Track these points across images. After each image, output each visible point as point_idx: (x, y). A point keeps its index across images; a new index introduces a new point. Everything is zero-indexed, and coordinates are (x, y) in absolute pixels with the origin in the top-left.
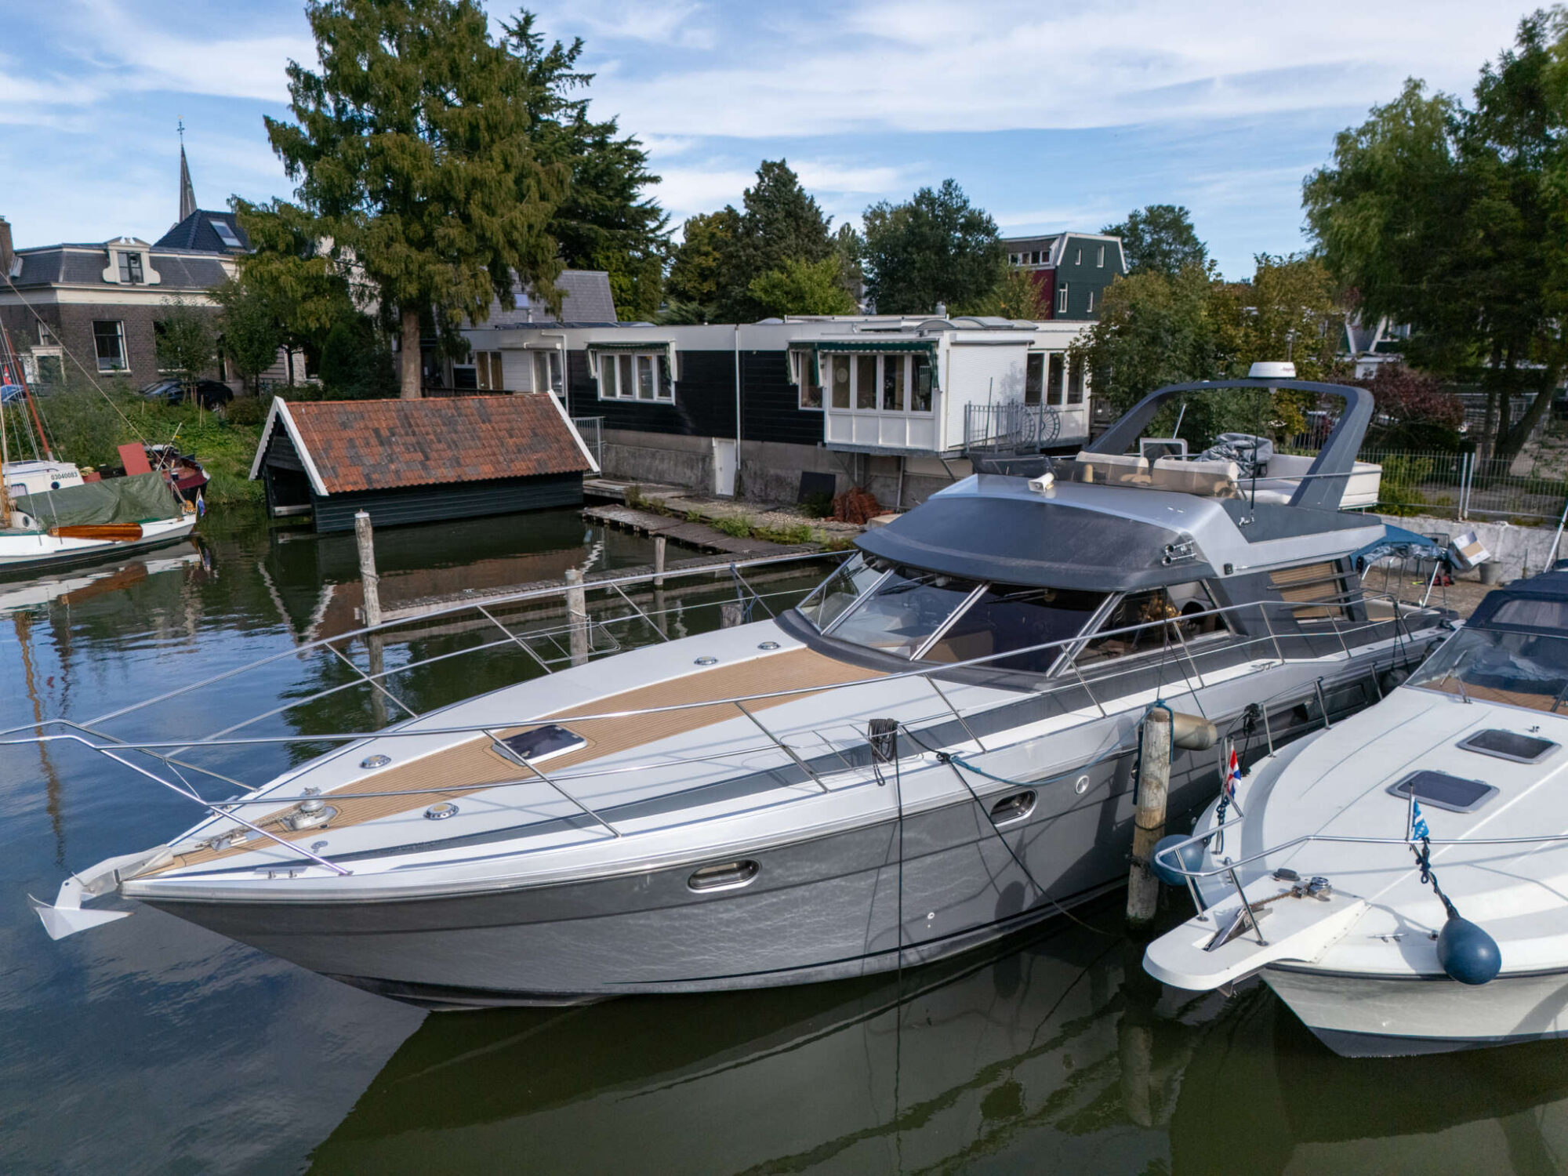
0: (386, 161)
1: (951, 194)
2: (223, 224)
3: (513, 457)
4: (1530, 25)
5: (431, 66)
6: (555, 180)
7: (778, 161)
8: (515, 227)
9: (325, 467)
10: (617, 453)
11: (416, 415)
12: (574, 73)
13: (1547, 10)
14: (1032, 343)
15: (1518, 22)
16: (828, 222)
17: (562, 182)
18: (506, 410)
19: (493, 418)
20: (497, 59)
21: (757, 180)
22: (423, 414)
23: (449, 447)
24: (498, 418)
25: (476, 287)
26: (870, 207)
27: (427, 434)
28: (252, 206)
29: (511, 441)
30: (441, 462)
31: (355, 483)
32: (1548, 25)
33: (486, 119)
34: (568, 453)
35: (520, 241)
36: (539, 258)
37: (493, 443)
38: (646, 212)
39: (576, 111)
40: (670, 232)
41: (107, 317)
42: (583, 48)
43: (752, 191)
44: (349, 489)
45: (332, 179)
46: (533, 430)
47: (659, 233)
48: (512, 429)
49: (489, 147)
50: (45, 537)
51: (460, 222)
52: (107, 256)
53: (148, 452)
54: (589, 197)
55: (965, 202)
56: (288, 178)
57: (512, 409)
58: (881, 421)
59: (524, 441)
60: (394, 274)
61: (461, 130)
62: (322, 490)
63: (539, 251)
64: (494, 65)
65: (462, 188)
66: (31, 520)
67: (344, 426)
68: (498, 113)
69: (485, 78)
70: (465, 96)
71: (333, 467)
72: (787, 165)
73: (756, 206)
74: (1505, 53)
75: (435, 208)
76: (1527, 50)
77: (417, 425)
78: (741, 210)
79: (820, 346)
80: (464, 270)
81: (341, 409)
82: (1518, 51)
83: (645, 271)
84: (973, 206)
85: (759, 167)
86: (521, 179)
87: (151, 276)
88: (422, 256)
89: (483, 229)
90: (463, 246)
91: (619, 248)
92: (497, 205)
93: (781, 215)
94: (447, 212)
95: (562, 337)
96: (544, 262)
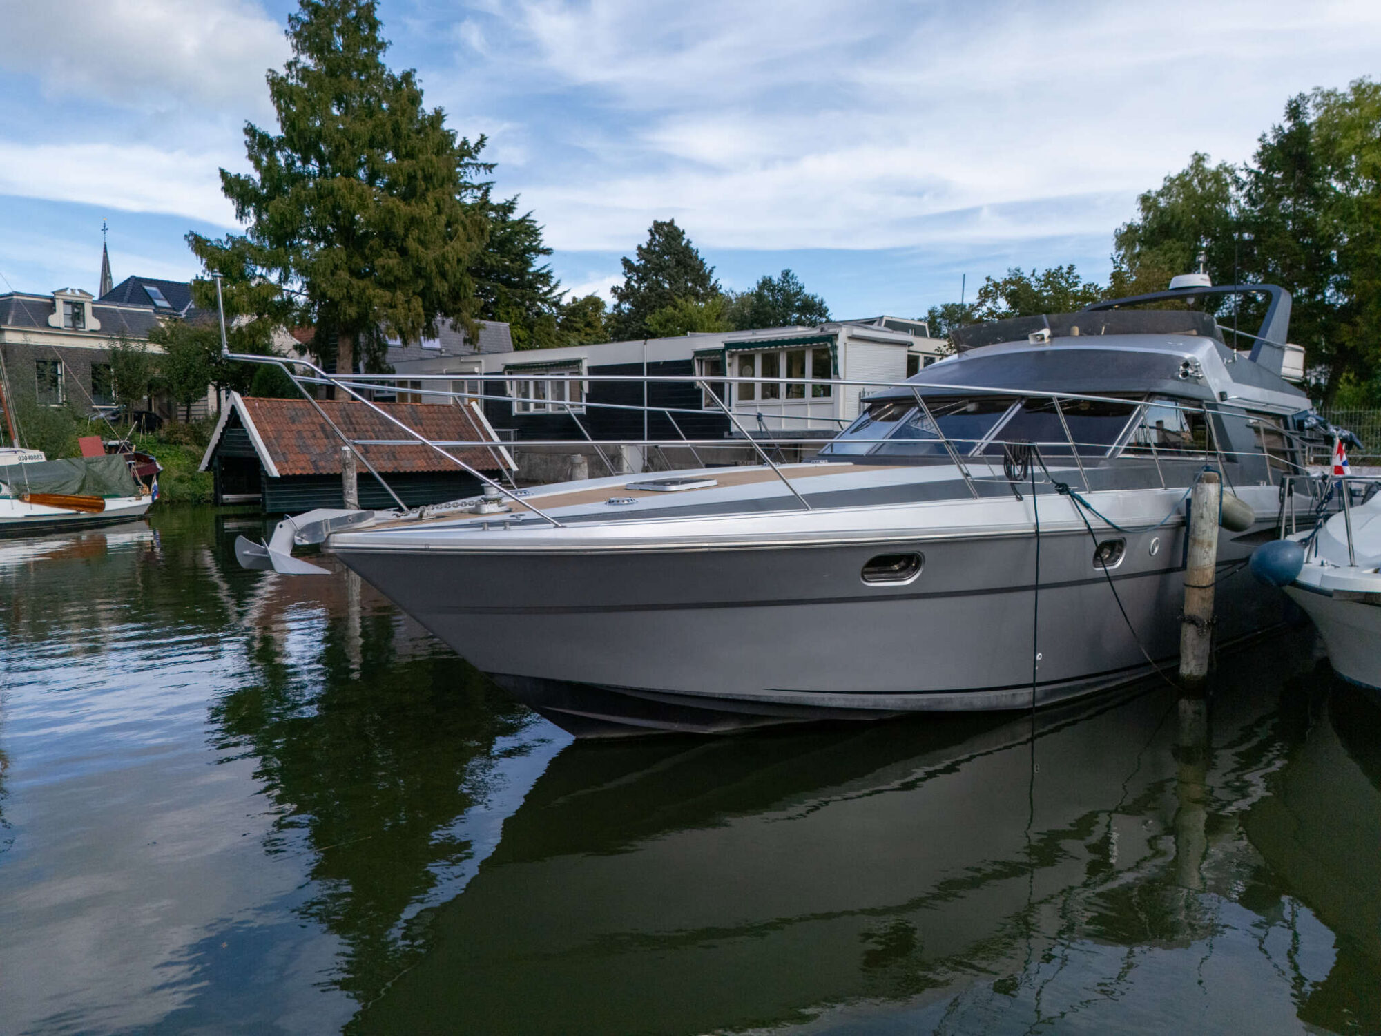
0: (335, 200)
1: (788, 282)
2: (154, 289)
4: (1294, 105)
5: (376, 126)
7: (668, 221)
8: (448, 261)
9: (276, 453)
10: (530, 460)
11: (356, 415)
12: (479, 162)
13: (1308, 92)
14: (911, 344)
15: (1285, 103)
16: (711, 271)
17: (482, 231)
18: (435, 416)
19: (424, 422)
20: (432, 124)
21: (649, 237)
22: (363, 414)
24: (428, 422)
25: (410, 310)
27: (367, 431)
28: (208, 241)
30: (379, 455)
31: (303, 468)
32: (1309, 105)
33: (423, 170)
34: (490, 455)
35: (450, 274)
36: (462, 295)
38: (541, 275)
39: (482, 192)
40: (561, 295)
41: (49, 357)
42: (487, 142)
43: (645, 246)
44: (298, 472)
45: (285, 215)
46: (459, 433)
47: (549, 296)
48: (441, 432)
49: (424, 193)
50: (16, 502)
51: (397, 254)
52: (54, 304)
53: (105, 446)
54: (493, 258)
55: (800, 288)
56: (240, 221)
57: (440, 416)
58: (784, 408)
60: (337, 298)
61: (401, 178)
62: (274, 471)
63: (462, 287)
64: (429, 130)
65: (402, 225)
66: (4, 487)
67: (293, 420)
68: (433, 167)
69: (421, 139)
70: (404, 153)
71: (284, 454)
72: (676, 224)
73: (649, 257)
74: (1277, 127)
75: (375, 243)
76: (1294, 125)
77: (358, 424)
78: (635, 261)
79: (729, 346)
80: (400, 296)
81: (290, 406)
82: (1287, 125)
83: (541, 324)
84: (807, 291)
85: (651, 225)
86: (449, 224)
87: (92, 323)
88: (362, 284)
89: (419, 260)
90: (400, 275)
91: (519, 305)
92: (430, 242)
93: (672, 263)
94: (386, 246)
95: (480, 362)
96: (465, 298)
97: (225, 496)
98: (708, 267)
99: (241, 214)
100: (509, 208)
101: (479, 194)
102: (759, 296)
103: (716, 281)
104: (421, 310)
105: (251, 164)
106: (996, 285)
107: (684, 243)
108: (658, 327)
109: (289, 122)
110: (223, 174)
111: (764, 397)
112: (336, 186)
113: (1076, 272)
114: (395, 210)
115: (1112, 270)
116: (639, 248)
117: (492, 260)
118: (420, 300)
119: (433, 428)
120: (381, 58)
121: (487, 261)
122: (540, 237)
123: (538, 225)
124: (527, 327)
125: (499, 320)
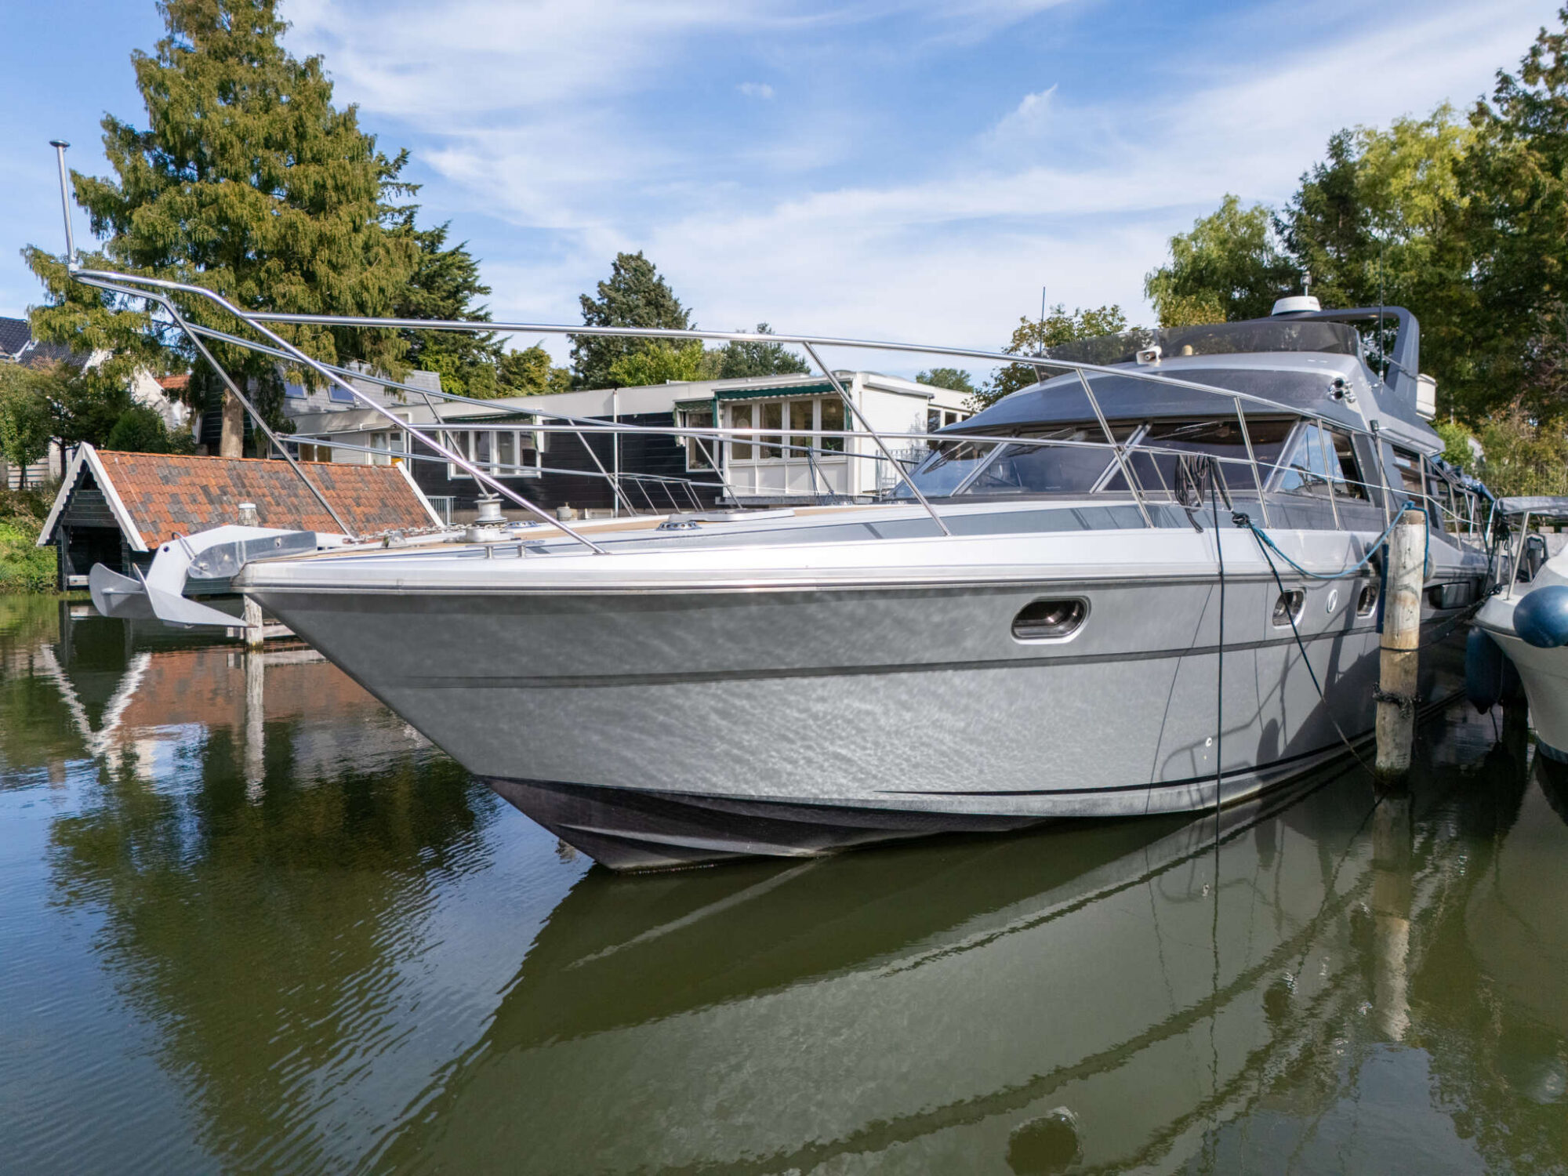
0: (221, 210)
3: (362, 525)
4: (1337, 141)
5: (274, 121)
6: (402, 253)
7: (635, 254)
8: (367, 289)
9: (144, 521)
11: (250, 475)
12: (400, 181)
13: (1351, 129)
14: (931, 397)
15: (1328, 138)
16: (687, 314)
17: (410, 257)
18: (352, 478)
19: (337, 485)
20: (344, 125)
21: (612, 272)
22: (258, 475)
23: (290, 511)
24: (343, 486)
25: (318, 349)
27: (264, 496)
28: (52, 257)
29: (358, 510)
32: (1353, 141)
33: (334, 177)
35: (370, 304)
37: (339, 510)
38: (477, 318)
39: (404, 217)
40: (502, 342)
42: (409, 158)
43: (607, 282)
45: (154, 227)
46: (382, 500)
48: (359, 498)
49: (335, 208)
51: (302, 280)
55: (779, 345)
56: (94, 236)
57: (359, 479)
58: (787, 469)
59: (372, 510)
61: (306, 188)
62: (141, 544)
64: (341, 130)
65: (308, 243)
67: (166, 480)
68: (347, 174)
69: (332, 141)
70: (309, 155)
71: (154, 523)
72: (644, 257)
73: (613, 294)
74: (1319, 165)
75: (274, 264)
76: (1337, 163)
77: (252, 486)
78: (595, 297)
79: (720, 394)
80: (306, 331)
81: (161, 462)
82: (1330, 164)
83: (478, 376)
84: (787, 349)
85: (614, 258)
86: (367, 248)
89: (329, 288)
90: (306, 305)
91: (450, 352)
92: (344, 266)
93: (642, 302)
94: (288, 269)
95: (407, 415)
96: (387, 337)
97: (72, 578)
98: (684, 308)
99: (97, 227)
100: (437, 237)
101: (401, 220)
103: (693, 326)
104: (333, 349)
105: (110, 164)
106: (1032, 327)
107: (655, 279)
108: (626, 377)
109: (162, 115)
110: (74, 175)
111: (763, 456)
112: (221, 192)
113: (1120, 314)
114: (299, 226)
116: (601, 284)
117: (419, 296)
118: (331, 336)
119: (349, 494)
120: (279, 41)
121: (413, 298)
122: (476, 273)
123: (473, 259)
124: (461, 378)
125: (426, 369)
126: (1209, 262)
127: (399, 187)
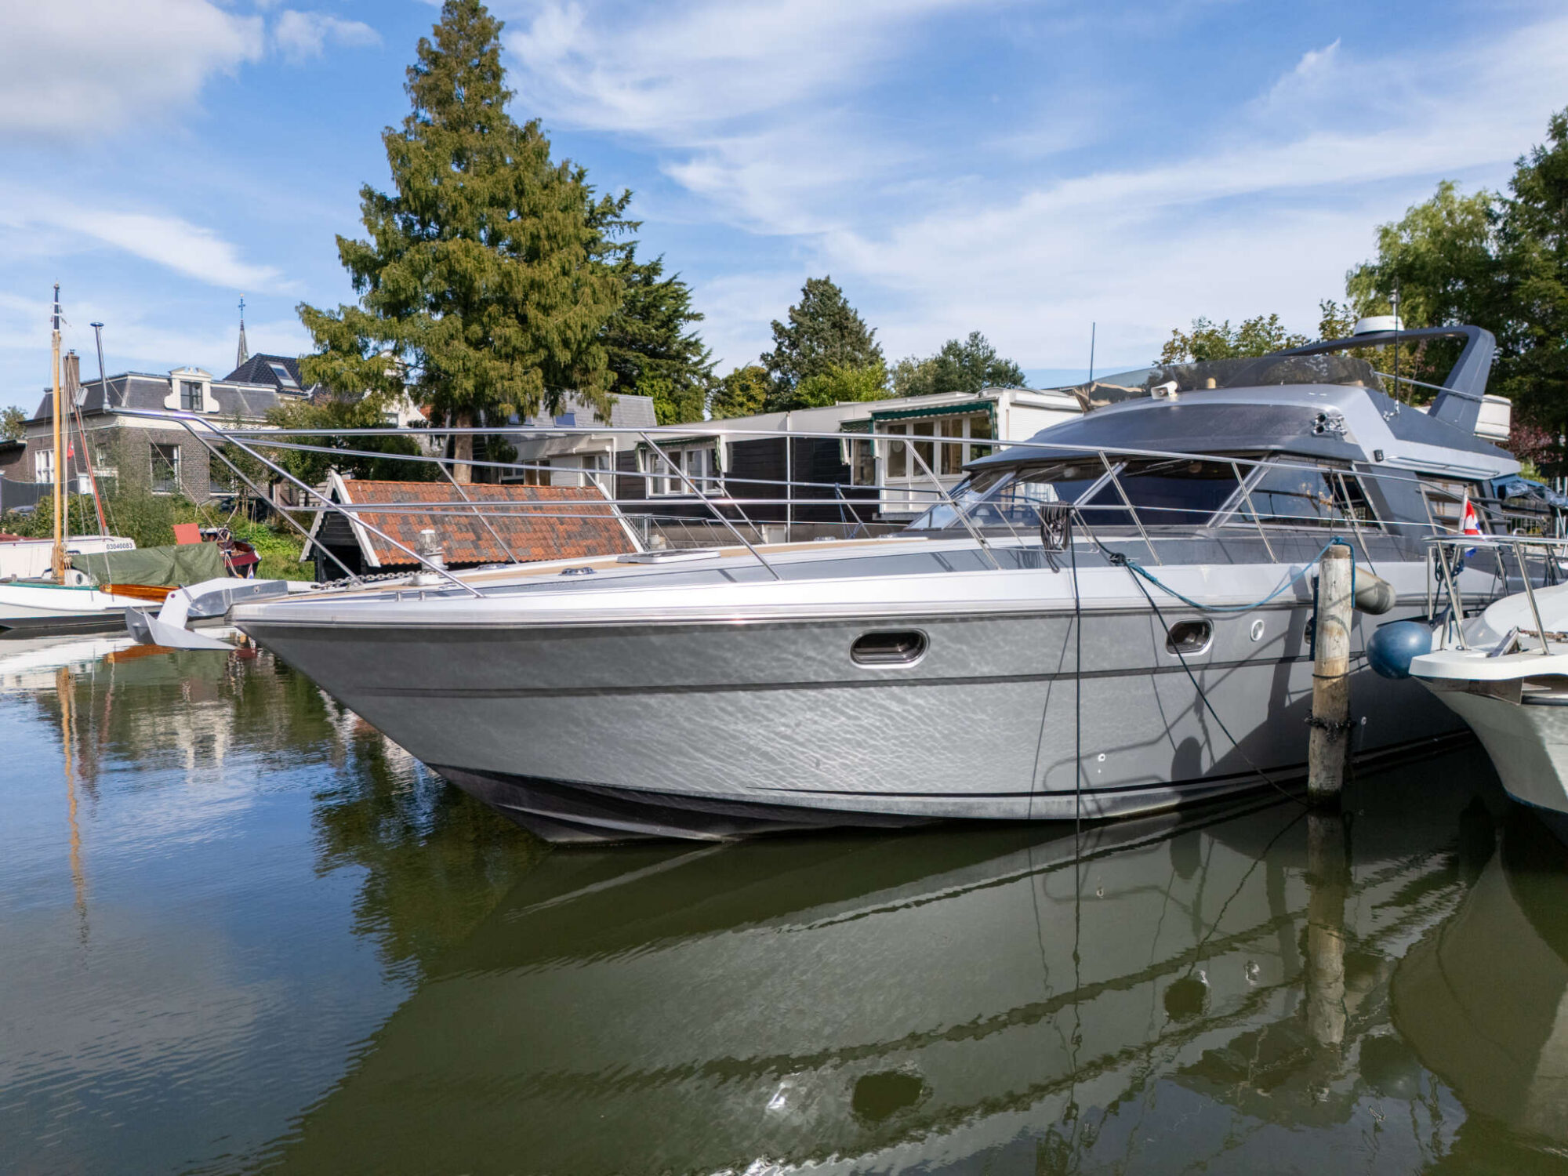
0: (450, 265)
1: (977, 345)
2: (281, 367)
3: (563, 541)
4: (1560, 120)
5: (498, 182)
6: (609, 291)
7: (823, 279)
8: (570, 328)
9: (378, 540)
12: (623, 220)
15: (1549, 118)
16: (872, 334)
17: (615, 294)
18: (557, 499)
20: (559, 178)
21: (802, 297)
22: (477, 497)
23: (501, 529)
25: (528, 384)
26: (897, 361)
28: (320, 312)
29: (562, 528)
30: (492, 542)
31: (407, 557)
33: (547, 228)
34: (617, 542)
35: (575, 341)
36: (589, 366)
37: (544, 528)
38: (689, 344)
39: (625, 252)
40: (711, 365)
41: (165, 441)
42: (632, 198)
43: (797, 307)
44: (400, 562)
45: (398, 282)
47: (699, 367)
49: (547, 255)
50: (97, 593)
51: (516, 322)
52: (171, 384)
53: (202, 535)
54: (635, 326)
55: (991, 352)
56: (355, 291)
57: (563, 499)
59: (574, 528)
60: (452, 370)
61: (523, 239)
62: (374, 561)
63: (590, 359)
64: (556, 184)
65: (520, 287)
66: (84, 577)
68: (559, 224)
69: (547, 195)
70: (526, 209)
71: (385, 542)
72: (832, 282)
73: (800, 319)
74: (1538, 148)
75: (494, 309)
76: (1559, 145)
78: (787, 324)
79: (876, 415)
80: (518, 367)
81: (396, 488)
82: (1551, 146)
83: (689, 398)
84: (1000, 356)
85: (803, 284)
87: (211, 404)
88: (479, 355)
89: (538, 328)
90: (518, 344)
91: (665, 377)
92: (552, 307)
93: (827, 325)
94: (505, 314)
95: (612, 440)
96: (595, 369)
98: (869, 329)
99: (358, 283)
100: (654, 269)
101: (623, 255)
102: (942, 363)
103: (878, 345)
104: (542, 383)
105: (365, 228)
106: (1184, 340)
107: (841, 302)
108: (809, 398)
109: (405, 183)
110: (339, 240)
111: (916, 473)
112: (451, 248)
113: (1279, 323)
114: (513, 274)
115: (1322, 319)
117: (634, 327)
118: (540, 370)
120: (506, 109)
121: (629, 329)
122: (688, 302)
123: (686, 289)
124: (674, 401)
125: (642, 394)
126: (1417, 257)
127: (622, 225)
